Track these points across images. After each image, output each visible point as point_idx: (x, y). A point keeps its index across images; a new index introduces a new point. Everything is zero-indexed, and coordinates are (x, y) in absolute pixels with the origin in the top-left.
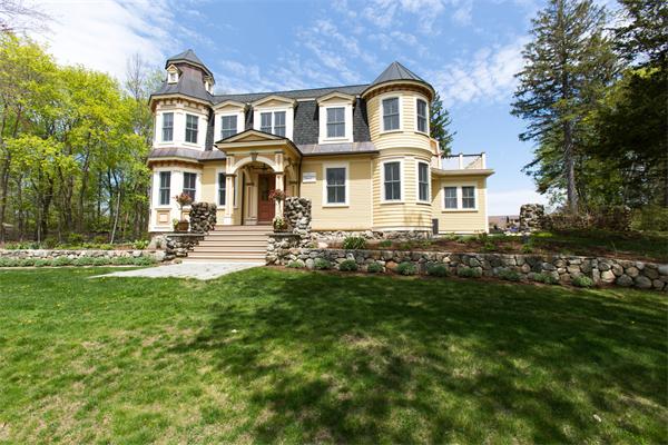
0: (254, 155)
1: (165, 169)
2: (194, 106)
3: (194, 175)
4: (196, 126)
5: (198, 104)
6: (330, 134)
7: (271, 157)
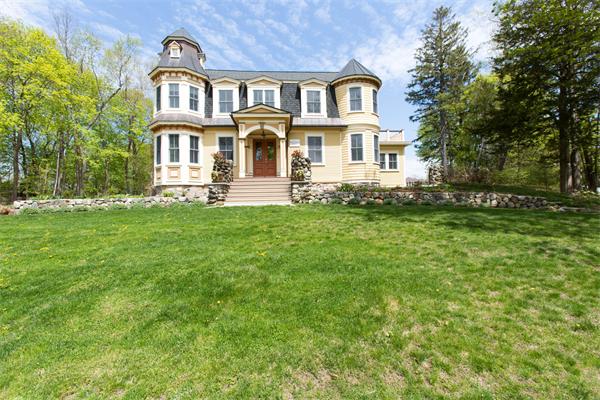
0: (262, 124)
1: (174, 132)
2: (195, 79)
3: (197, 138)
4: (196, 97)
5: (198, 78)
6: (309, 111)
7: (276, 126)
